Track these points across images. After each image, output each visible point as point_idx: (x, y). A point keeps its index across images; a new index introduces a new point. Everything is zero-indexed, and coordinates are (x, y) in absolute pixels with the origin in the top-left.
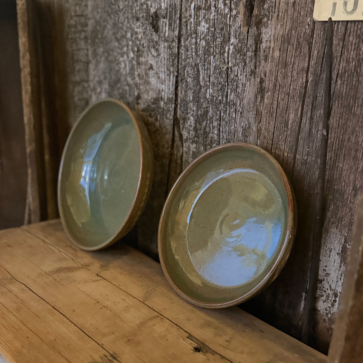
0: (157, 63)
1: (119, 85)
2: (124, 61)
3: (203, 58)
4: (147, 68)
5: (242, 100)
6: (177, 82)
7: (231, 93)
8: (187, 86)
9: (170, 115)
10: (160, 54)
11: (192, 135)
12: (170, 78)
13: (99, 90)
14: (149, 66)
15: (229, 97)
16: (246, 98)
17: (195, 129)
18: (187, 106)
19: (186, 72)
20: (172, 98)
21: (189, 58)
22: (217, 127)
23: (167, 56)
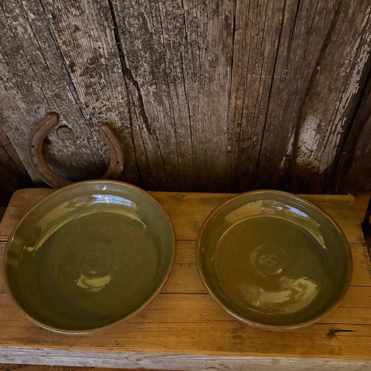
0: (83, 21)
3: (148, 7)
4: (72, 31)
5: (205, 38)
6: (117, 35)
7: (191, 34)
9: (118, 69)
10: (85, 11)
11: (149, 79)
12: (106, 33)
14: (74, 28)
15: (188, 38)
16: (210, 35)
17: (152, 73)
18: (137, 55)
19: (126, 23)
20: (115, 52)
21: (128, 9)
22: (179, 66)
23: (95, 11)
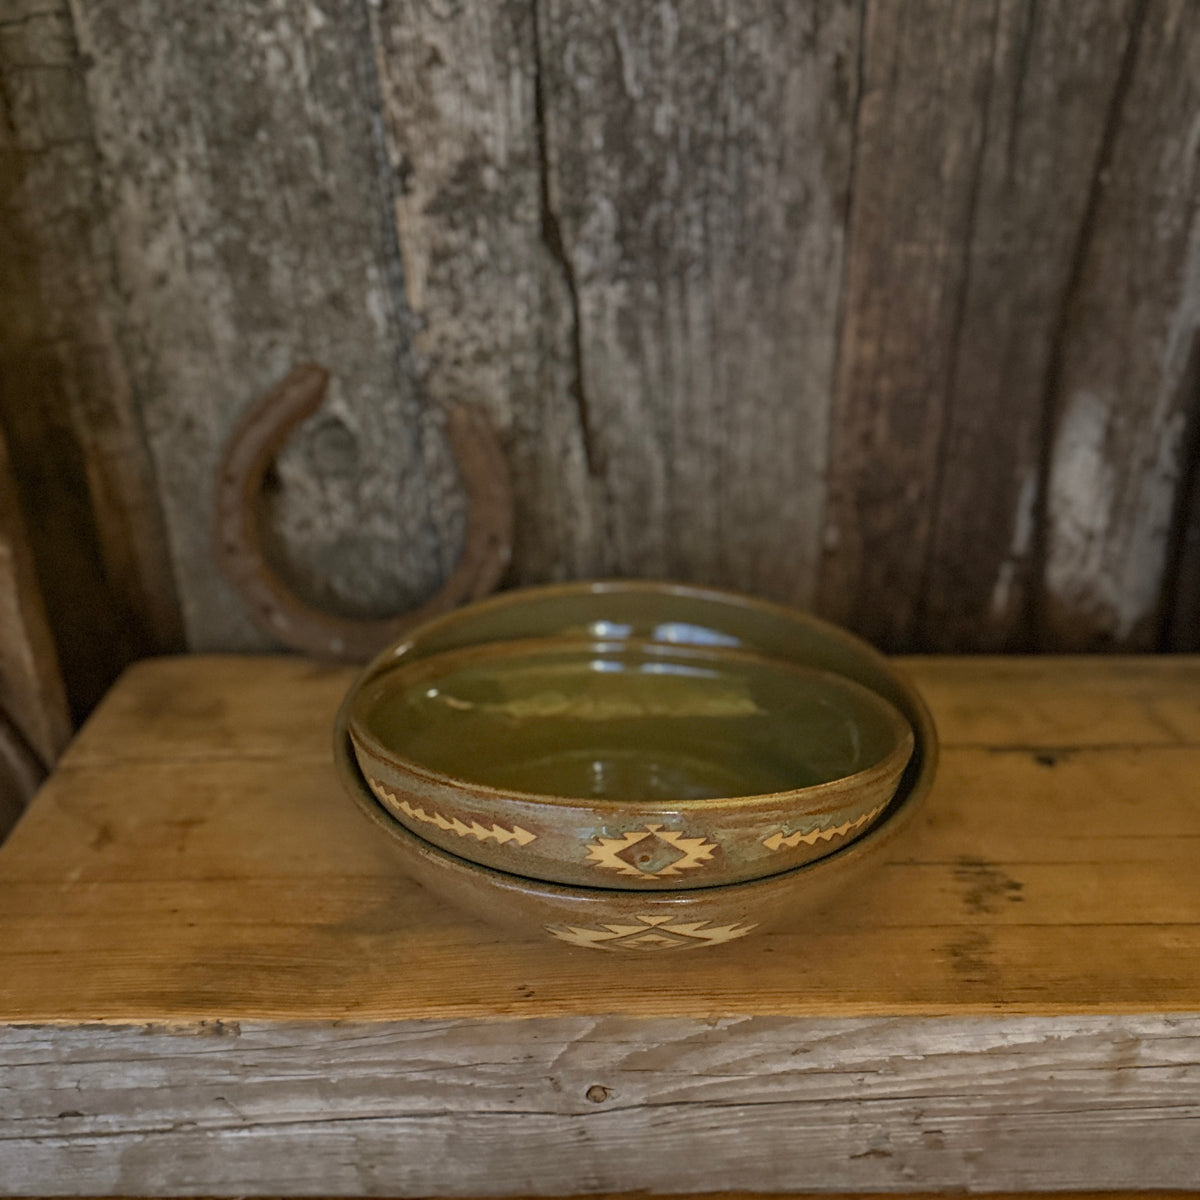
0: (455, 40)
1: (262, 136)
2: (278, 44)
4: (422, 61)
8: (576, 103)
9: (528, 209)
10: (465, 9)
12: (509, 86)
13: (155, 166)
14: (427, 53)
17: (621, 236)
18: (585, 169)
20: (527, 151)
23: (490, 13)
